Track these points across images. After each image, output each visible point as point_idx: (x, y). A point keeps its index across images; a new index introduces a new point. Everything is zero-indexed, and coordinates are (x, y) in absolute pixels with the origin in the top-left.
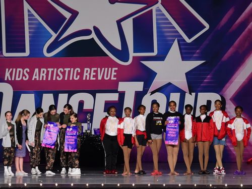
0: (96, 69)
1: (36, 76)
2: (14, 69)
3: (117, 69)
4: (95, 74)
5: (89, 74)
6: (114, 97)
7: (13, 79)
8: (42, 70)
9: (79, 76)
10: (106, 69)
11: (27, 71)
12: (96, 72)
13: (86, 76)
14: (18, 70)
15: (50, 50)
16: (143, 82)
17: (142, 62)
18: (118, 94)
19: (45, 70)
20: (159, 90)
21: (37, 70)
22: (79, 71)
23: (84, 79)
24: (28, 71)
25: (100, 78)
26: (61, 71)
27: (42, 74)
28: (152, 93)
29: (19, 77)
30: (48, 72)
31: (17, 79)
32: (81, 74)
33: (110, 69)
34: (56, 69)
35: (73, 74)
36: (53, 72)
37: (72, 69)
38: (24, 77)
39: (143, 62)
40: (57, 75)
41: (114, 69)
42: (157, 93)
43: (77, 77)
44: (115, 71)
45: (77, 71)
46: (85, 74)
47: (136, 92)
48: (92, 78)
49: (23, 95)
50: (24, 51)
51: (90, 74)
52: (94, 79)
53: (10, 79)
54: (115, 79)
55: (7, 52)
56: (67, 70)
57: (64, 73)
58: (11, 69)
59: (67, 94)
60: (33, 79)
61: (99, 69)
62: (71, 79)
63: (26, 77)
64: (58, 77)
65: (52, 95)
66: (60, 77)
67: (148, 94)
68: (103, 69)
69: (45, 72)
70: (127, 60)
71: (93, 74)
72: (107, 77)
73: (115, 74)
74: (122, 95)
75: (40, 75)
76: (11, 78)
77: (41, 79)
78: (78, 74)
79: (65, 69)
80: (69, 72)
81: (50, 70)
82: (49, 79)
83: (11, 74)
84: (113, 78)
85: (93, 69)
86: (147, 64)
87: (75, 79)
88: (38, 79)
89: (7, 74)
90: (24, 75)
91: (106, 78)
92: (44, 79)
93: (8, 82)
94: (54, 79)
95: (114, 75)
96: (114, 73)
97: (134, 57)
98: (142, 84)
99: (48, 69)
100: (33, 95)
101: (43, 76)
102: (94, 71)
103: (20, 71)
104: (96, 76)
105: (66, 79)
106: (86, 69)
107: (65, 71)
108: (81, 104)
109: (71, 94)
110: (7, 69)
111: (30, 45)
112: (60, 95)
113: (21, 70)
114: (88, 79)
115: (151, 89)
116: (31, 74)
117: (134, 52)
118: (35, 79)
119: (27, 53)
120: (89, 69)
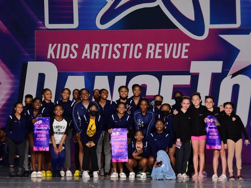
0: (162, 45)
1: (86, 53)
2: (59, 45)
3: (188, 44)
4: (160, 51)
5: (153, 51)
6: (185, 80)
7: (58, 57)
8: (94, 45)
9: (140, 54)
10: (175, 45)
11: (75, 47)
12: (162, 48)
13: (150, 54)
14: (64, 45)
15: (104, 20)
16: (222, 62)
17: (221, 36)
18: (190, 76)
19: (98, 46)
20: (242, 72)
21: (87, 46)
22: (141, 48)
23: (147, 57)
24: (77, 47)
25: (167, 56)
26: (117, 47)
27: (94, 51)
28: (234, 75)
29: (65, 55)
30: (101, 48)
31: (63, 57)
32: (143, 51)
33: (180, 45)
34: (111, 45)
35: (133, 51)
36: (108, 48)
37: (132, 45)
38: (71, 55)
39: (223, 36)
40: (113, 52)
41: (185, 45)
42: (239, 76)
43: (138, 55)
44: (187, 48)
45: (139, 47)
46: (148, 51)
47: (212, 73)
48: (157, 57)
49: (70, 78)
50: (72, 22)
51: (155, 51)
52: (160, 57)
53: (53, 57)
54: (187, 57)
55: (50, 23)
56: (126, 45)
57: (121, 50)
58: (55, 45)
59: (126, 77)
60: (83, 57)
61: (166, 45)
62: (130, 57)
63: (74, 55)
64: (114, 55)
65: (106, 77)
66: (116, 55)
67: (229, 76)
68: (171, 45)
69: (98, 49)
70: (201, 34)
71: (158, 51)
72: (176, 55)
73: (187, 51)
74: (195, 78)
75: (91, 52)
76: (55, 56)
77: (93, 57)
78: (139, 50)
79: (123, 45)
80: (129, 48)
81: (105, 46)
82: (103, 57)
83: (55, 51)
84: (183, 57)
85: (158, 45)
86: (225, 37)
87: (136, 57)
88: (89, 57)
89: (51, 51)
90: (71, 52)
91: (174, 56)
92: (97, 57)
93: (51, 60)
94: (109, 57)
95: (185, 52)
96: (184, 50)
97: (210, 30)
98: (220, 63)
99: (102, 45)
100: (84, 76)
101: (95, 54)
102: (160, 47)
103: (66, 47)
104: (162, 54)
105: (124, 57)
106: (149, 45)
107: (123, 48)
108: (143, 88)
109: (130, 77)
110: (50, 45)
111: (80, 15)
112: (117, 78)
113: (68, 45)
114: (152, 57)
115: (232, 71)
116: (80, 51)
117: (211, 24)
118: (86, 57)
119: (75, 25)
120: (153, 45)
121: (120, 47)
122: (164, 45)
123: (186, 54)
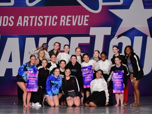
0: (70, 16)
1: (20, 22)
2: (1, 17)
3: (88, 16)
4: (70, 20)
5: (65, 21)
6: (86, 40)
8: (25, 17)
9: (56, 23)
10: (80, 16)
11: (12, 18)
13: (63, 22)
14: (5, 17)
16: (111, 28)
17: (109, 10)
18: (90, 37)
19: (28, 17)
20: (124, 34)
21: (20, 18)
22: (57, 18)
23: (61, 25)
24: (13, 18)
25: (74, 24)
26: (41, 18)
27: (25, 21)
28: (119, 36)
29: (5, 24)
30: (30, 19)
31: (4, 25)
32: (58, 21)
33: (83, 16)
34: (36, 17)
35: (51, 21)
36: (34, 19)
37: (51, 17)
38: (10, 24)
39: (111, 11)
40: (38, 21)
41: (86, 16)
42: (123, 37)
43: (54, 23)
44: (87, 18)
45: (55, 18)
46: (61, 21)
47: (105, 35)
48: (67, 24)
51: (66, 21)
52: (69, 25)
54: (87, 24)
56: (46, 17)
57: (43, 20)
59: (47, 38)
60: (17, 25)
61: (73, 17)
62: (50, 25)
63: (11, 24)
64: (38, 24)
65: (33, 39)
66: (40, 24)
67: (115, 37)
68: (77, 16)
69: (28, 19)
71: (68, 20)
72: (80, 23)
73: (87, 20)
74: (93, 38)
75: (23, 21)
77: (24, 25)
78: (55, 20)
79: (45, 17)
80: (48, 19)
81: (32, 17)
82: (31, 25)
84: (85, 24)
85: (68, 17)
86: (113, 11)
87: (53, 25)
88: (21, 25)
90: (9, 22)
91: (79, 24)
92: (27, 25)
94: (35, 25)
95: (86, 21)
96: (86, 20)
97: (103, 6)
98: (109, 29)
99: (30, 17)
100: (17, 39)
101: (26, 23)
102: (70, 18)
103: (6, 18)
104: (71, 22)
105: (45, 25)
106: (62, 17)
107: (44, 18)
109: (49, 38)
112: (40, 39)
113: (7, 17)
114: (64, 25)
115: (118, 33)
116: (15, 21)
117: (103, 2)
118: (19, 25)
119: (12, 3)
120: (65, 17)
121: (42, 18)
122: (72, 17)
123: (87, 22)
